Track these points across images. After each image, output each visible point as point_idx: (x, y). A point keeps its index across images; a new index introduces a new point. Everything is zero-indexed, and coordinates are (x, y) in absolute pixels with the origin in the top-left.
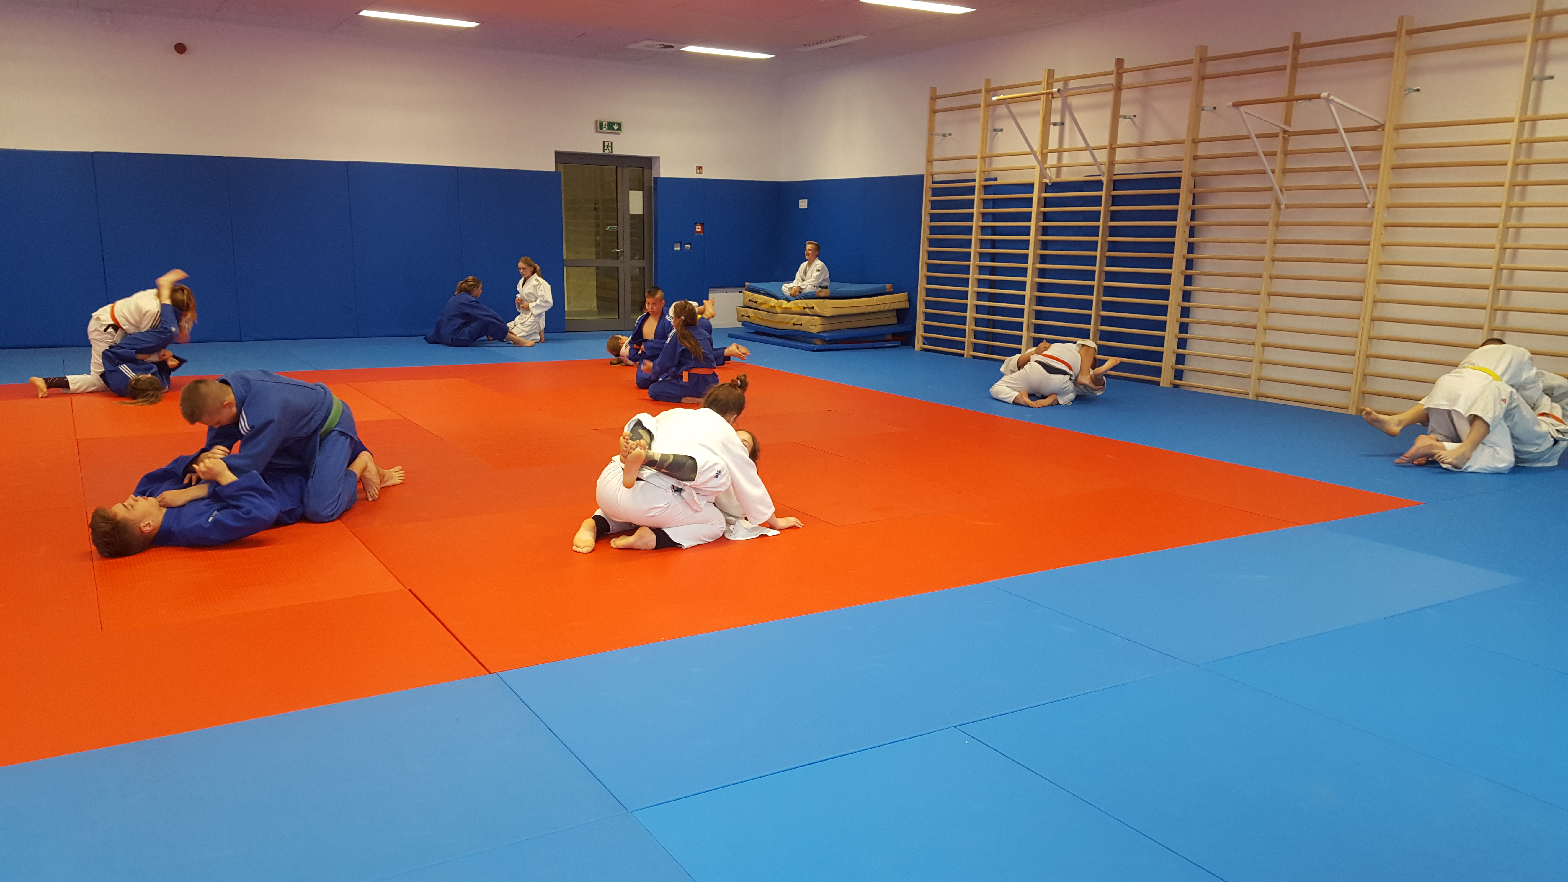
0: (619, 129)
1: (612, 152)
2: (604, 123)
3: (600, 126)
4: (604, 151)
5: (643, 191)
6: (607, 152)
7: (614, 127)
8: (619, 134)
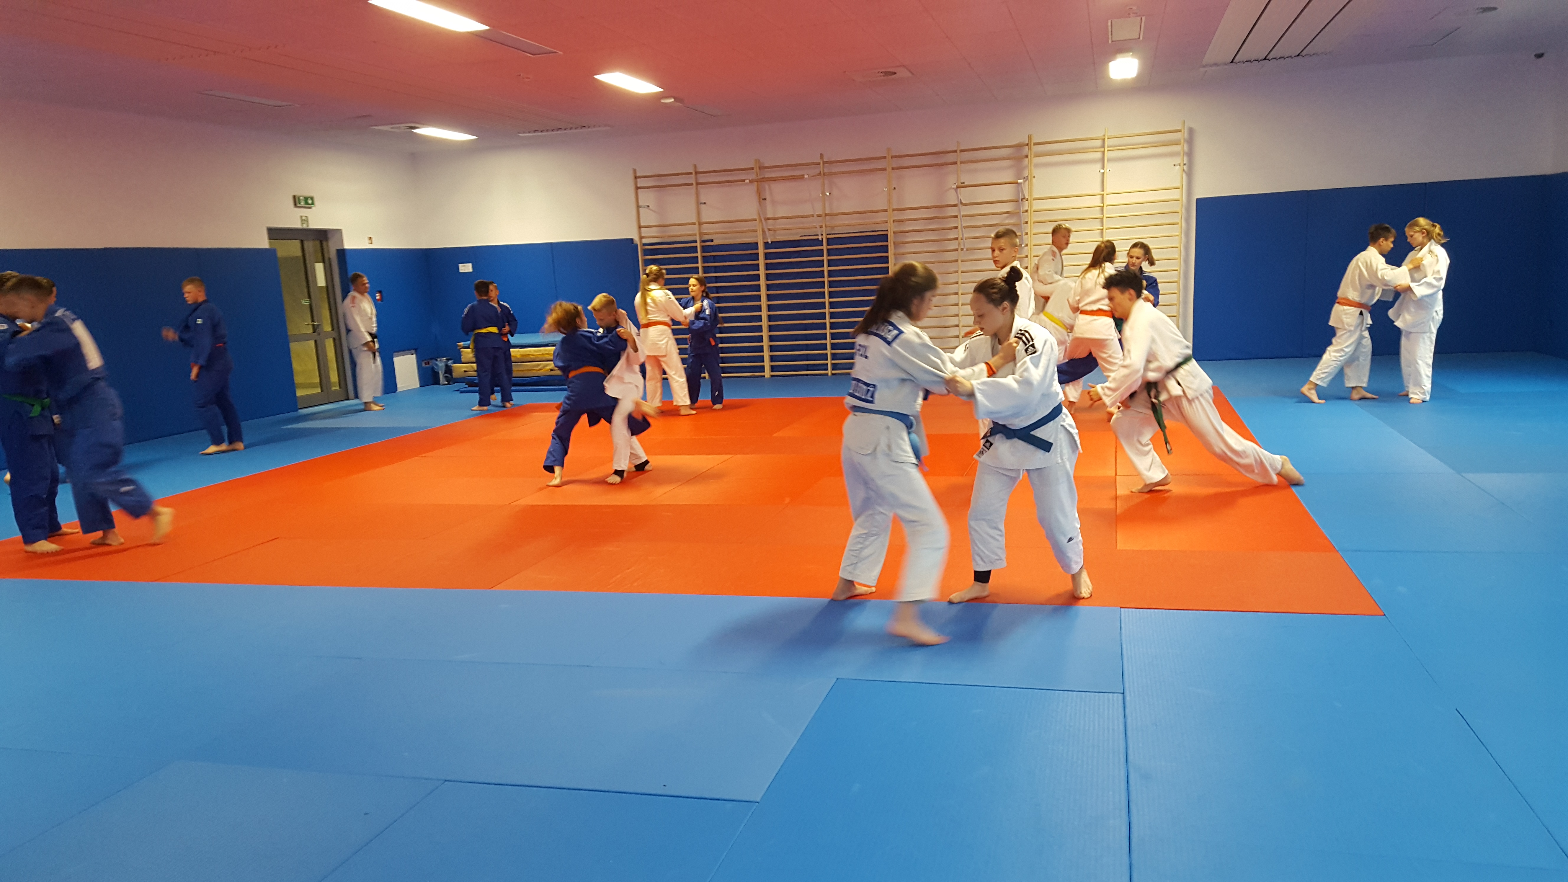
0: (313, 204)
1: (308, 226)
2: (301, 198)
3: (296, 201)
4: (302, 226)
5: (324, 262)
6: (305, 226)
7: (307, 202)
8: (310, 208)
